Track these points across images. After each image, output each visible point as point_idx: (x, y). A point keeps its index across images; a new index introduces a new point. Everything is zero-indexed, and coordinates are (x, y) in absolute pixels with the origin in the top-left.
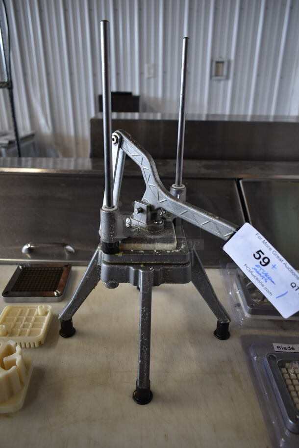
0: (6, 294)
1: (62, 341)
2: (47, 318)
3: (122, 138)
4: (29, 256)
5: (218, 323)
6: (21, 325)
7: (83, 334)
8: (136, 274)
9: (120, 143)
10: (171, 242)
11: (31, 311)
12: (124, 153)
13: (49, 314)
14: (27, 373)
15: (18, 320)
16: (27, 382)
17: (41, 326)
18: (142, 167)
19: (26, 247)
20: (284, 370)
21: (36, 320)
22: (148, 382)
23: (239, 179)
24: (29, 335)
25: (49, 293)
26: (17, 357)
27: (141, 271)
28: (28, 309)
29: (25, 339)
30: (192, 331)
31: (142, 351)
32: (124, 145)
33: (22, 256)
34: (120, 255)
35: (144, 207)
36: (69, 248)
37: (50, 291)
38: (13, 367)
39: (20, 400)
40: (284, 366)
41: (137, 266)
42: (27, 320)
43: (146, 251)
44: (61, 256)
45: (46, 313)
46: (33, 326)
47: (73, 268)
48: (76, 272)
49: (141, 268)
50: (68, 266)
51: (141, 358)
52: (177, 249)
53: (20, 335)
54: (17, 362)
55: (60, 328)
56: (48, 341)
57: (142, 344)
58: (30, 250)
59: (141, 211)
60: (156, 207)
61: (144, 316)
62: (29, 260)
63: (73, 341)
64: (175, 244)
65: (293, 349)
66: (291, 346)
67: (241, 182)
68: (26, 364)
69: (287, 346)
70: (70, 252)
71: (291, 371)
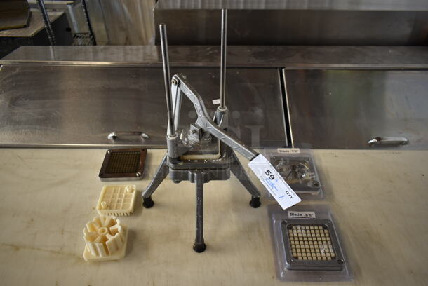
0: (101, 175)
1: (145, 211)
2: (133, 195)
3: (179, 81)
4: (113, 141)
5: (252, 198)
6: (116, 201)
7: (160, 205)
8: (193, 176)
9: (178, 84)
10: (216, 153)
11: (121, 189)
12: (181, 91)
13: (134, 192)
14: (125, 234)
15: (113, 196)
16: (126, 240)
17: (130, 201)
18: (195, 104)
19: (111, 136)
20: (291, 231)
21: (126, 196)
22: (203, 240)
23: (282, 68)
24: (123, 208)
25: (133, 174)
26: (118, 227)
27: (195, 174)
28: (119, 189)
29: (120, 211)
30: (235, 201)
31: (198, 223)
32: (181, 86)
33: (108, 142)
34: (181, 164)
35: (197, 129)
36: (144, 135)
37: (133, 172)
38: (117, 234)
39: (123, 252)
40: (291, 228)
41: (192, 170)
42: (120, 196)
43: (198, 160)
44: (138, 141)
45: (132, 191)
46: (125, 201)
47: (149, 151)
48: (151, 154)
49: (196, 173)
50: (144, 150)
51: (198, 227)
52: (220, 158)
53: (116, 208)
54: (119, 231)
55: (143, 201)
56: (135, 212)
57: (198, 219)
58: (114, 137)
59: (195, 132)
60: (206, 130)
61: (198, 202)
62: (114, 145)
63: (152, 211)
64: (219, 155)
65: (301, 215)
66: (300, 213)
67: (283, 70)
68: (124, 229)
69: (297, 213)
70: (145, 138)
71: (295, 231)
